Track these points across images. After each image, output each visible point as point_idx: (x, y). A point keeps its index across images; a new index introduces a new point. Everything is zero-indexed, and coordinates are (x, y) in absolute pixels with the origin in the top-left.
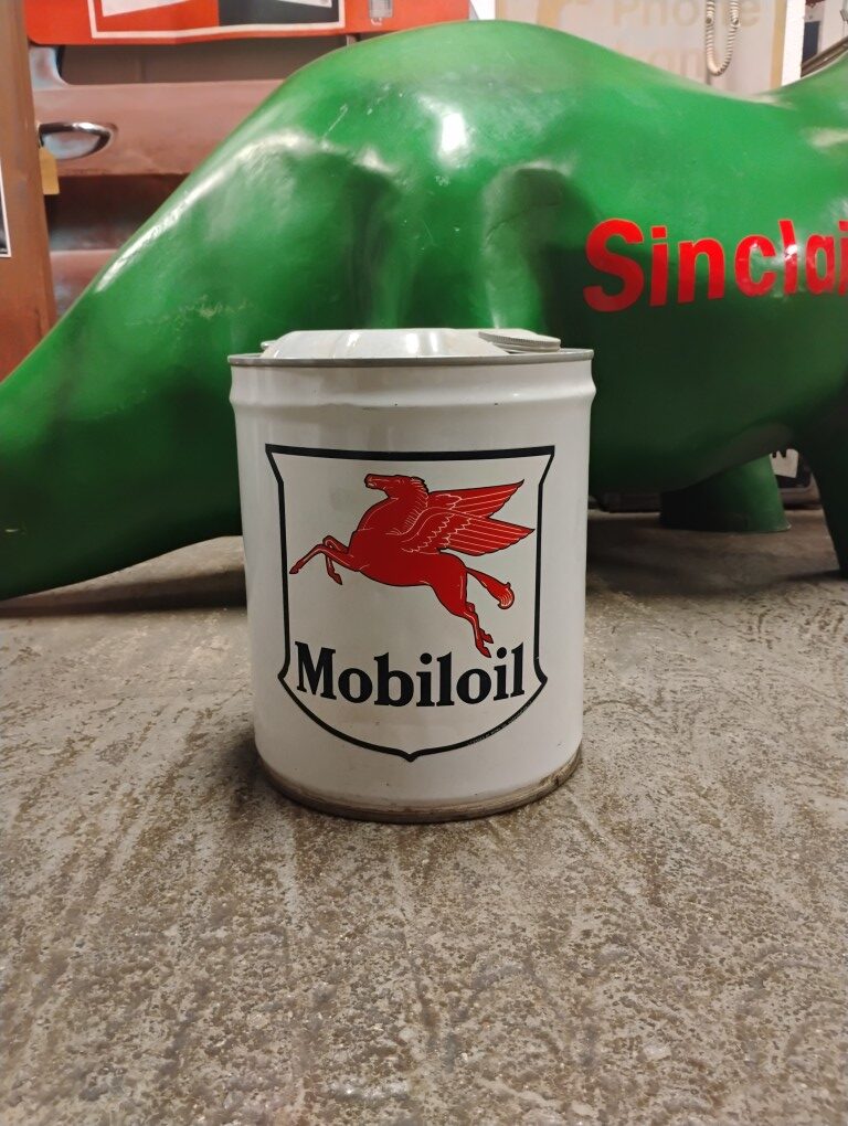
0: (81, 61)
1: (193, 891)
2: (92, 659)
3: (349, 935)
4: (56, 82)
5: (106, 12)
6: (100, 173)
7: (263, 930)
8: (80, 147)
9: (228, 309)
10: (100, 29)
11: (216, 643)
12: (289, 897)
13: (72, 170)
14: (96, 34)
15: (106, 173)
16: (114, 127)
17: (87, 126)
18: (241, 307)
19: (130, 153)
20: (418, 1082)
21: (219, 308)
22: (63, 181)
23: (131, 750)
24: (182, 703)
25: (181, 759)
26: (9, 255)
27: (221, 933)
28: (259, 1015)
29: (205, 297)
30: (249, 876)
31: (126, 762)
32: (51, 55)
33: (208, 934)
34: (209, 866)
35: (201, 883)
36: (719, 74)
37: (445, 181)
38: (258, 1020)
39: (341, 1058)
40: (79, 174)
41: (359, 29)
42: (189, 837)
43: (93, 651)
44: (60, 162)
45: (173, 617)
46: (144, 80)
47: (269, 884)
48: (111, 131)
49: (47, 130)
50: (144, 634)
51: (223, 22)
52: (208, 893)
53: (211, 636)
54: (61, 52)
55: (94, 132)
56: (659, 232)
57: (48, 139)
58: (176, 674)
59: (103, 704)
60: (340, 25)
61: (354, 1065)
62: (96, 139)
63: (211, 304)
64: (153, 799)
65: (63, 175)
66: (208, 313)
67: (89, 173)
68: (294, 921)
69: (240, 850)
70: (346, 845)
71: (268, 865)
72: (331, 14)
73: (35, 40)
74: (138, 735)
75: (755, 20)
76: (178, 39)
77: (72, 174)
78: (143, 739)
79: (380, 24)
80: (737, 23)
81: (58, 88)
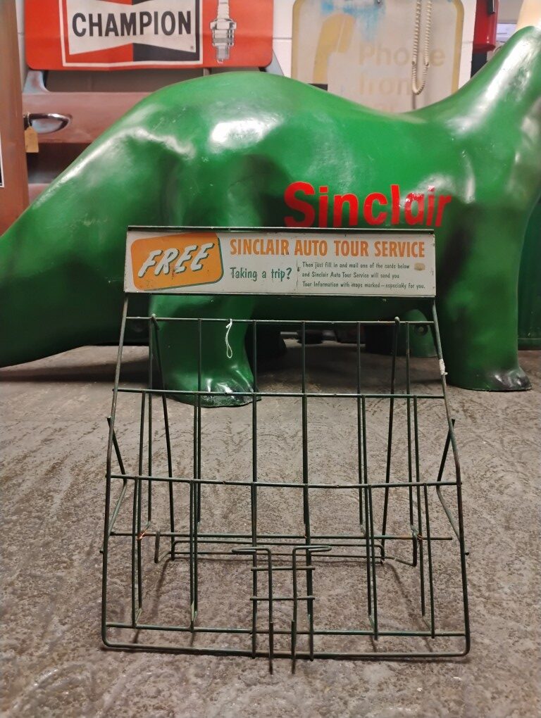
0: (57, 79)
1: (11, 501)
2: (13, 403)
3: (73, 522)
4: (42, 90)
5: (72, 52)
6: (61, 142)
7: (35, 517)
8: (51, 127)
9: (98, 221)
10: (68, 61)
11: (81, 399)
12: (54, 506)
13: (46, 139)
14: (65, 64)
15: (65, 142)
16: (71, 117)
17: (56, 116)
18: (105, 221)
19: (78, 131)
20: (69, 573)
21: (94, 221)
22: (41, 145)
23: (12, 444)
24: (49, 424)
25: (35, 449)
26: (3, 186)
27: (14, 518)
28: (15, 547)
29: (87, 215)
30: (40, 497)
31: (7, 449)
32: (40, 76)
33: (8, 518)
34: (24, 492)
35: (17, 498)
36: (418, 94)
37: (206, 160)
38: (13, 548)
39: (41, 563)
40: (49, 142)
41: (212, 65)
42: (21, 481)
43: (16, 399)
44: (40, 135)
45: (66, 385)
46: (93, 90)
47: (48, 501)
48: (68, 118)
49: (34, 117)
50: (47, 392)
51: (135, 59)
52: (17, 502)
53: (80, 395)
54: (46, 74)
55: (59, 119)
56: (324, 189)
57: (34, 122)
58: (52, 412)
59: (9, 423)
60: (200, 62)
61: (45, 566)
62: (60, 123)
63: (89, 218)
64: (11, 465)
65: (42, 142)
66: (87, 223)
67: (55, 142)
68: (51, 515)
69: (42, 487)
70: (93, 487)
71: (51, 494)
72: (195, 56)
73: (31, 67)
74: (19, 438)
75: (442, 63)
76: (110, 68)
77: (46, 141)
78: (20, 440)
79: (222, 63)
80: (428, 65)
81: (42, 93)
